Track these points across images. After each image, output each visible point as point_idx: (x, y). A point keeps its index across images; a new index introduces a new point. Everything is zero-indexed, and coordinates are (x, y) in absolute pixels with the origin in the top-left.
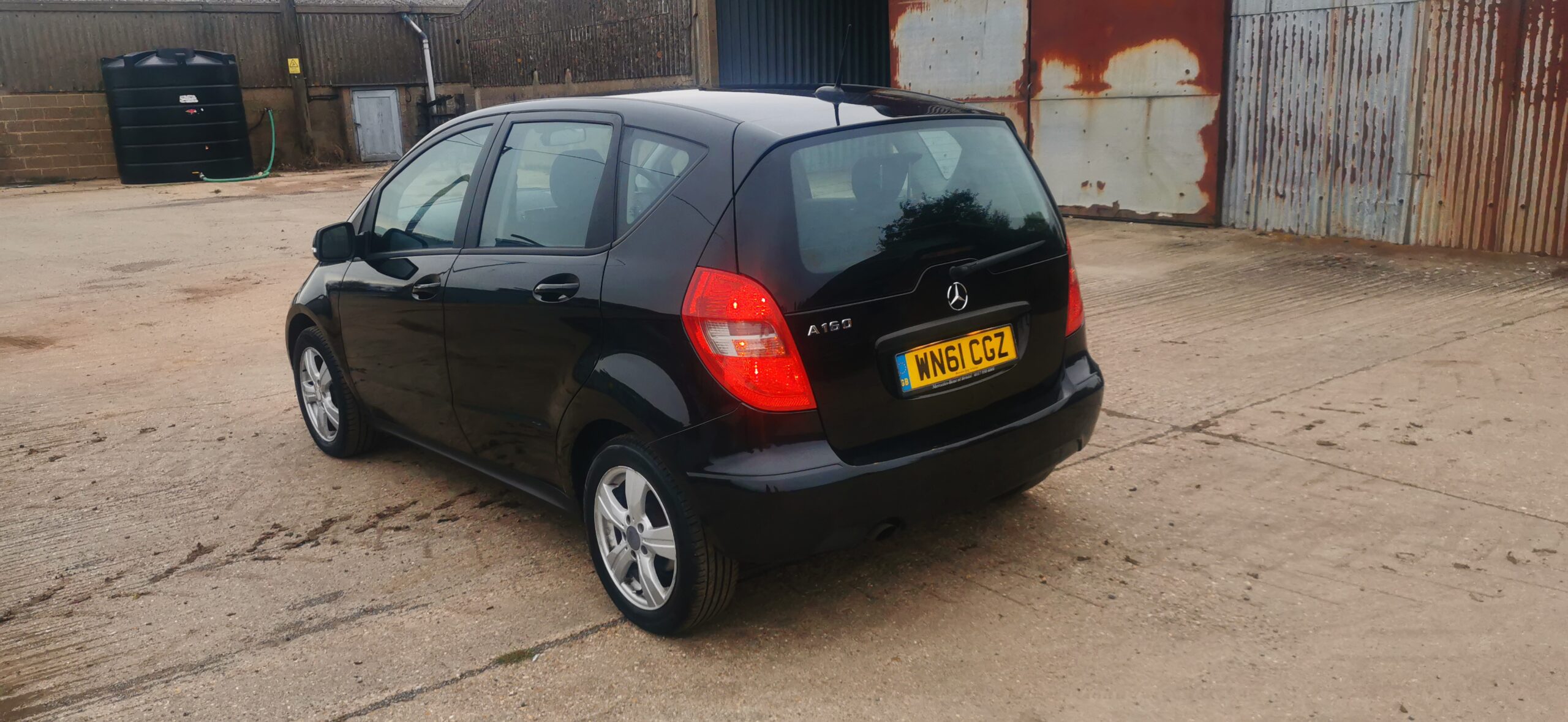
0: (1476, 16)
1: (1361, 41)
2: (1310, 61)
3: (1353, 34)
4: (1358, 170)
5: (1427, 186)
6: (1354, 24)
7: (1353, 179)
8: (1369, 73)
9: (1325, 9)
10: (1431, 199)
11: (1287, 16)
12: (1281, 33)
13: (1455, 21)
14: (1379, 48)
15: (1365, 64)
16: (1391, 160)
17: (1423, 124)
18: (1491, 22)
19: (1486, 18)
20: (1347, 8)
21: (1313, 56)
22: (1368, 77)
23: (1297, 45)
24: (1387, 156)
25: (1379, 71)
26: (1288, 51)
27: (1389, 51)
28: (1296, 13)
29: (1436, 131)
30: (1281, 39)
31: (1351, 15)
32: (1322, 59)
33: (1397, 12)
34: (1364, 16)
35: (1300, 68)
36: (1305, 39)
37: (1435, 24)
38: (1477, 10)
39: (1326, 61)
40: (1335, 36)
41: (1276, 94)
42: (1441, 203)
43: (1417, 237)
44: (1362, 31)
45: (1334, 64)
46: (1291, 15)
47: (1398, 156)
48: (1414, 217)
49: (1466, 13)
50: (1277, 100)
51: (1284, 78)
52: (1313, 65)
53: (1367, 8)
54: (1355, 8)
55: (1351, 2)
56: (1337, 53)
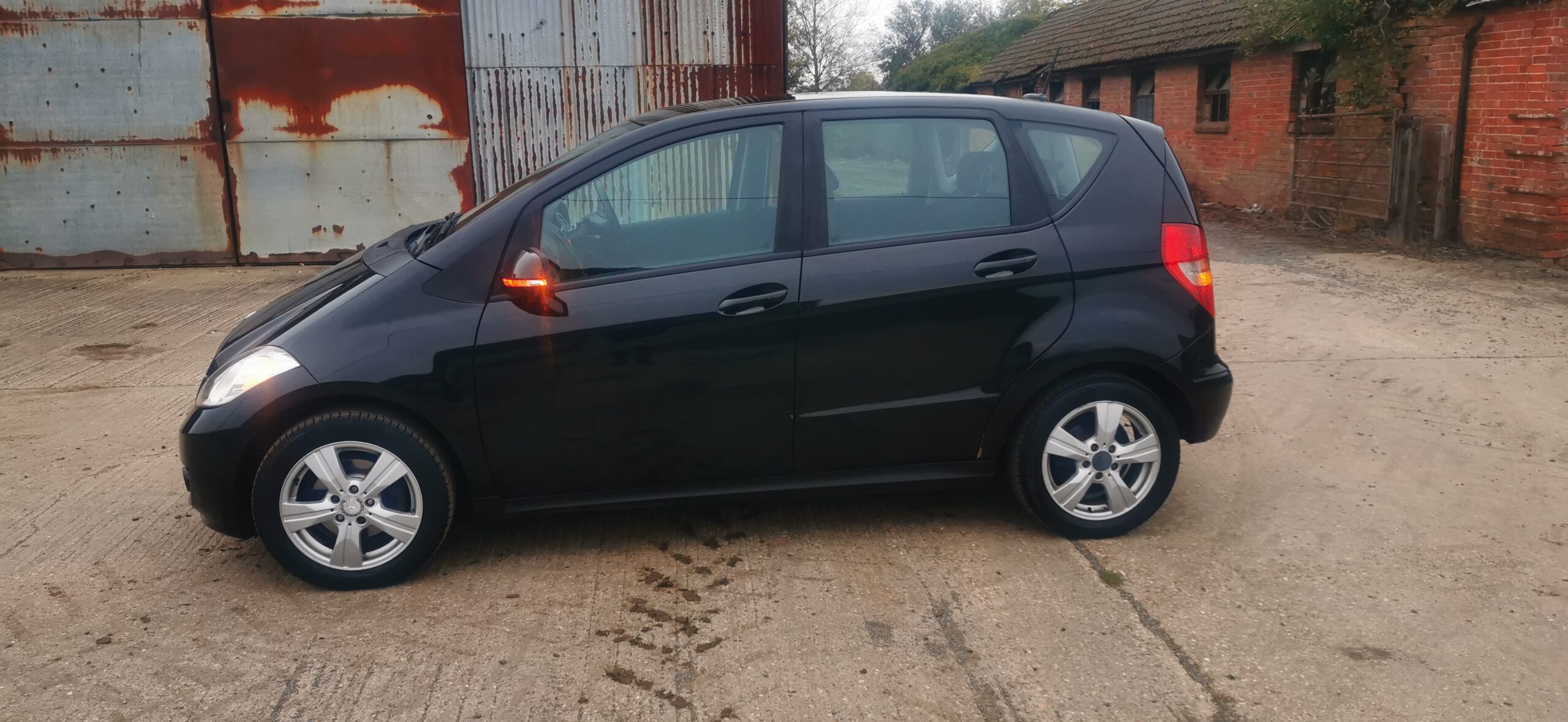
0: (682, 80)
1: (593, 95)
2: (548, 111)
3: (585, 90)
5: (661, 211)
6: (584, 81)
8: (603, 122)
9: (557, 68)
11: (521, 71)
12: (517, 86)
13: (666, 84)
14: (609, 102)
15: (598, 114)
16: (629, 192)
18: (693, 85)
19: (689, 82)
20: (576, 67)
21: (550, 106)
22: (602, 125)
23: (534, 98)
24: (626, 189)
25: (610, 120)
26: (527, 101)
27: (617, 105)
28: (530, 69)
29: (663, 169)
30: (518, 91)
31: (580, 74)
32: (559, 108)
33: (619, 75)
34: (592, 75)
35: (540, 117)
36: (542, 91)
37: (651, 84)
38: (682, 76)
39: (563, 111)
40: (569, 91)
41: (519, 139)
44: (592, 87)
45: (570, 114)
46: (525, 71)
47: (635, 190)
49: (674, 77)
50: (521, 144)
51: (526, 125)
52: (551, 114)
53: (594, 68)
54: (584, 68)
55: (580, 63)
56: (572, 105)
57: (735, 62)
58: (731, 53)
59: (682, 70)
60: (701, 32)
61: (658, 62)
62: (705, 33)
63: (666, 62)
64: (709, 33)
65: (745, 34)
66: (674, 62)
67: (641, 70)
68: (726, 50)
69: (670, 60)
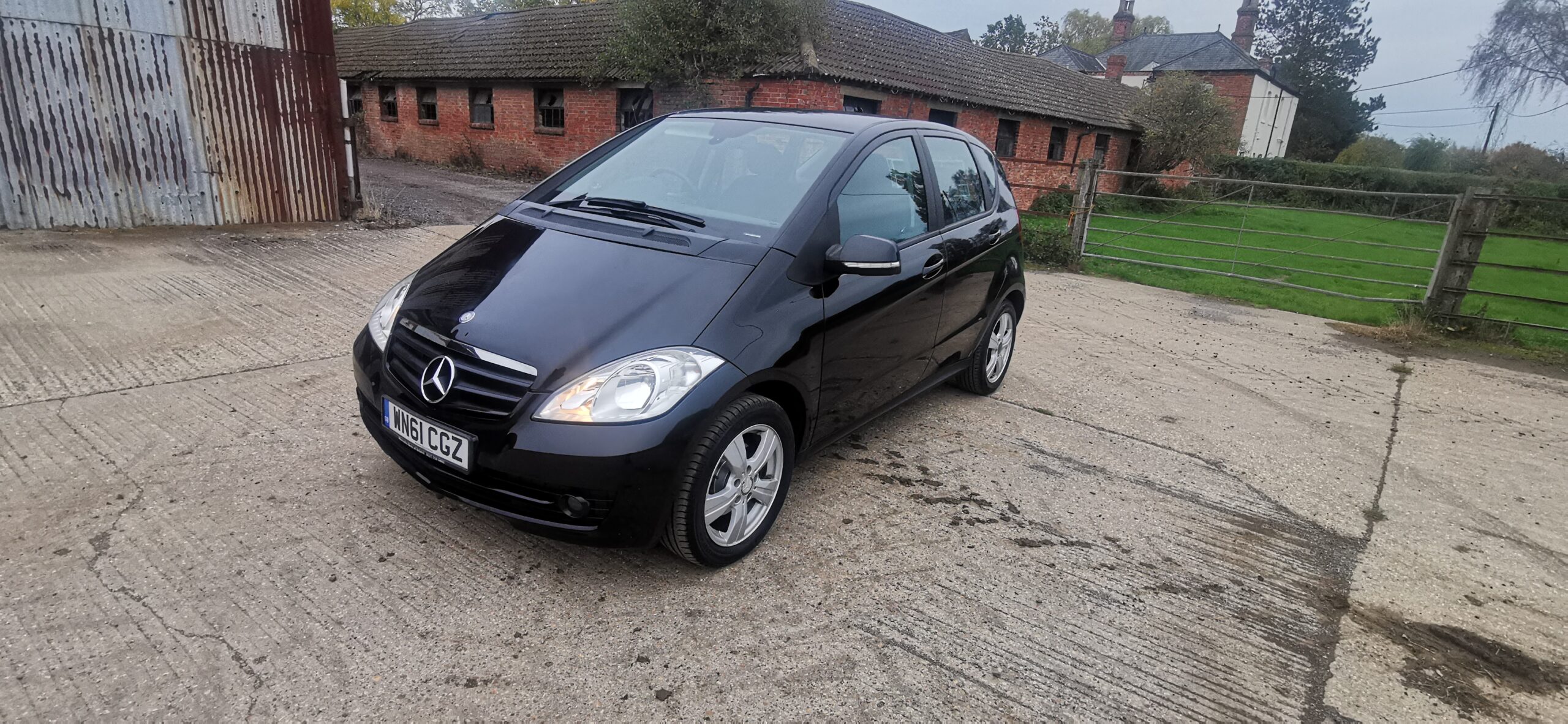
0: (233, 57)
1: (126, 60)
2: (66, 71)
3: (114, 54)
4: (152, 170)
5: (222, 180)
6: (112, 45)
7: (149, 177)
8: (142, 89)
9: (73, 25)
10: (228, 190)
11: (22, 23)
12: (19, 39)
13: (215, 59)
14: (147, 69)
15: (135, 80)
16: (184, 162)
17: (207, 134)
18: (246, 63)
19: (242, 61)
20: (100, 28)
21: (69, 64)
22: (142, 93)
23: (45, 55)
24: (179, 159)
25: (152, 89)
26: (34, 58)
27: (158, 72)
28: (36, 23)
29: (220, 141)
30: (20, 44)
31: (106, 34)
32: (81, 69)
33: (157, 43)
34: (122, 39)
35: (56, 79)
36: (54, 47)
37: (199, 58)
38: (233, 53)
39: (87, 73)
40: (93, 52)
41: (27, 98)
42: (237, 192)
43: (224, 219)
44: (124, 51)
45: (98, 77)
46: (28, 24)
47: (190, 159)
48: (218, 204)
49: (223, 53)
50: (31, 104)
51: (36, 82)
52: (71, 75)
53: (124, 32)
54: (110, 30)
55: (105, 24)
56: (100, 68)
57: (289, 47)
58: (284, 39)
59: (232, 47)
60: (250, 14)
61: (204, 35)
62: (254, 15)
63: (213, 37)
64: (259, 16)
65: (297, 22)
66: (222, 38)
67: (184, 41)
68: (279, 34)
69: (218, 36)
